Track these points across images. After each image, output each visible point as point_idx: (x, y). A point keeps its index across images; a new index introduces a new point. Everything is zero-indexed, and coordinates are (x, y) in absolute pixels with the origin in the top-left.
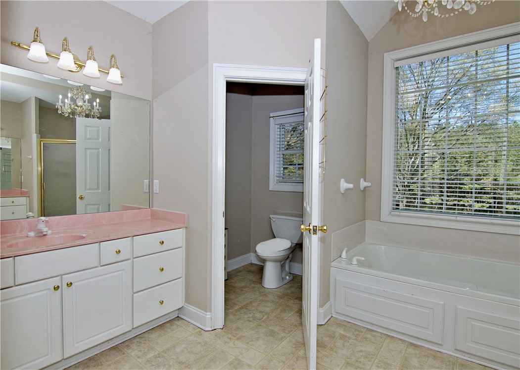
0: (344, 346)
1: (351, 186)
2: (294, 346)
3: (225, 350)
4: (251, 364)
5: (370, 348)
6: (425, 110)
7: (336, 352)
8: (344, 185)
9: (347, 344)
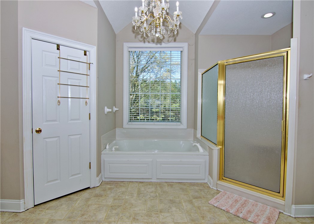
0: (111, 193)
1: (110, 110)
2: (85, 201)
3: (40, 218)
4: (61, 219)
5: (123, 189)
6: (137, 72)
7: (108, 196)
8: (107, 110)
9: (113, 191)
